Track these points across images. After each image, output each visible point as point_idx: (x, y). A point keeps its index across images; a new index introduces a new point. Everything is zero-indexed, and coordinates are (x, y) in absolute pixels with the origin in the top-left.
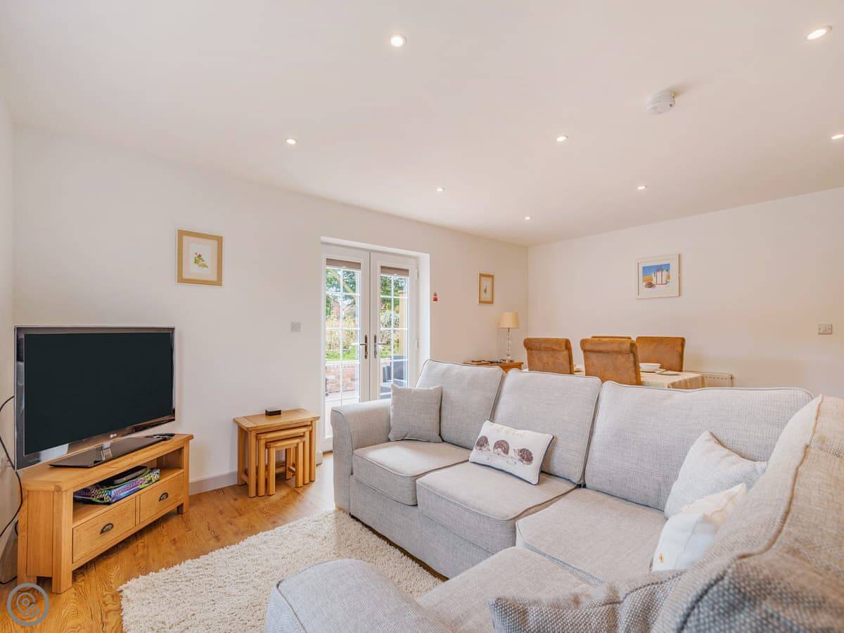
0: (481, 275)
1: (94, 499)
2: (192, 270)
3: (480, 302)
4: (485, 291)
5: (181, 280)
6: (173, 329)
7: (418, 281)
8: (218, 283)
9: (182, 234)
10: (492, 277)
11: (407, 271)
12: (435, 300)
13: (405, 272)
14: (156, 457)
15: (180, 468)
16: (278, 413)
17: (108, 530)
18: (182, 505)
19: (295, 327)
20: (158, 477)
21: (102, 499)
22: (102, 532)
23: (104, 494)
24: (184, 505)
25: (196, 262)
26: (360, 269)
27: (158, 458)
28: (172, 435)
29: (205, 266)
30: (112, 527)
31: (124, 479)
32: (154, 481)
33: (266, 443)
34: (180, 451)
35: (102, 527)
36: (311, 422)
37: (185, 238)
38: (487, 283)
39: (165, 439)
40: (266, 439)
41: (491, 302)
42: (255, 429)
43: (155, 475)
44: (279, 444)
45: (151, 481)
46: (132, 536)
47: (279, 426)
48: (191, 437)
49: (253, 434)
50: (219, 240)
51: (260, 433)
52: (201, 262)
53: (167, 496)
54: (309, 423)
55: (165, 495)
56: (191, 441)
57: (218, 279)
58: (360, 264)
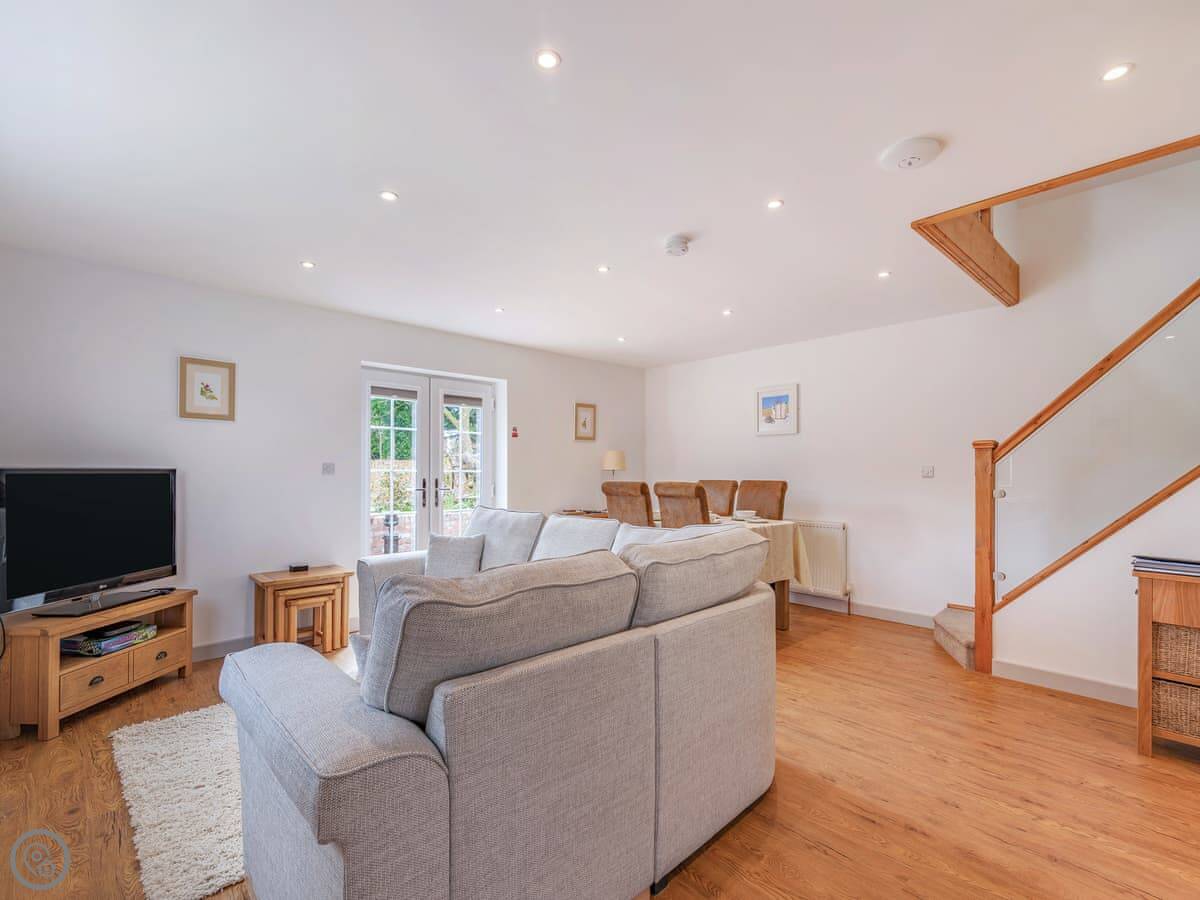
0: (578, 405)
1: (82, 652)
2: (197, 402)
3: (577, 438)
4: (584, 425)
5: (184, 414)
6: (174, 471)
7: (494, 412)
8: (230, 417)
9: (185, 361)
10: (593, 407)
11: (480, 400)
12: (515, 435)
13: (478, 401)
14: (153, 611)
15: (182, 627)
16: (305, 569)
17: (97, 682)
18: (184, 668)
19: (328, 469)
20: (155, 633)
21: (91, 651)
22: (91, 684)
23: (93, 646)
24: (187, 669)
25: (202, 393)
26: (416, 398)
27: (156, 612)
28: (172, 589)
29: (213, 398)
30: (103, 680)
31: (116, 632)
32: (149, 637)
33: (286, 601)
34: (182, 606)
35: (91, 678)
36: (343, 578)
37: (189, 367)
38: (586, 415)
39: (163, 594)
40: (286, 596)
41: (593, 438)
42: (272, 584)
43: (151, 632)
44: (300, 602)
45: (146, 636)
46: (124, 694)
47: (303, 582)
48: (196, 592)
49: (270, 591)
50: (231, 368)
51: (278, 589)
52: (209, 394)
53: (166, 655)
54: (341, 580)
55: (163, 655)
56: (194, 597)
57: (230, 411)
58: (416, 392)
